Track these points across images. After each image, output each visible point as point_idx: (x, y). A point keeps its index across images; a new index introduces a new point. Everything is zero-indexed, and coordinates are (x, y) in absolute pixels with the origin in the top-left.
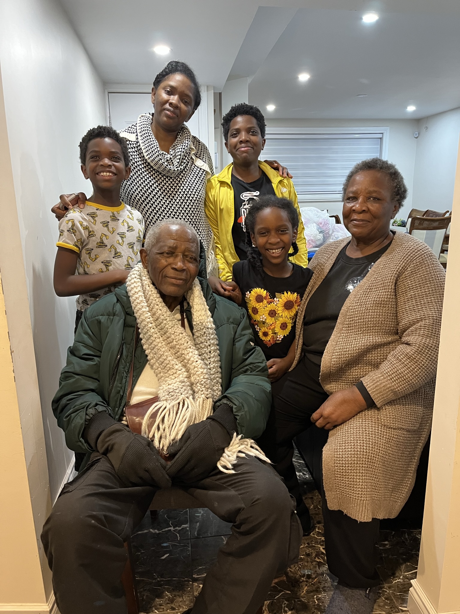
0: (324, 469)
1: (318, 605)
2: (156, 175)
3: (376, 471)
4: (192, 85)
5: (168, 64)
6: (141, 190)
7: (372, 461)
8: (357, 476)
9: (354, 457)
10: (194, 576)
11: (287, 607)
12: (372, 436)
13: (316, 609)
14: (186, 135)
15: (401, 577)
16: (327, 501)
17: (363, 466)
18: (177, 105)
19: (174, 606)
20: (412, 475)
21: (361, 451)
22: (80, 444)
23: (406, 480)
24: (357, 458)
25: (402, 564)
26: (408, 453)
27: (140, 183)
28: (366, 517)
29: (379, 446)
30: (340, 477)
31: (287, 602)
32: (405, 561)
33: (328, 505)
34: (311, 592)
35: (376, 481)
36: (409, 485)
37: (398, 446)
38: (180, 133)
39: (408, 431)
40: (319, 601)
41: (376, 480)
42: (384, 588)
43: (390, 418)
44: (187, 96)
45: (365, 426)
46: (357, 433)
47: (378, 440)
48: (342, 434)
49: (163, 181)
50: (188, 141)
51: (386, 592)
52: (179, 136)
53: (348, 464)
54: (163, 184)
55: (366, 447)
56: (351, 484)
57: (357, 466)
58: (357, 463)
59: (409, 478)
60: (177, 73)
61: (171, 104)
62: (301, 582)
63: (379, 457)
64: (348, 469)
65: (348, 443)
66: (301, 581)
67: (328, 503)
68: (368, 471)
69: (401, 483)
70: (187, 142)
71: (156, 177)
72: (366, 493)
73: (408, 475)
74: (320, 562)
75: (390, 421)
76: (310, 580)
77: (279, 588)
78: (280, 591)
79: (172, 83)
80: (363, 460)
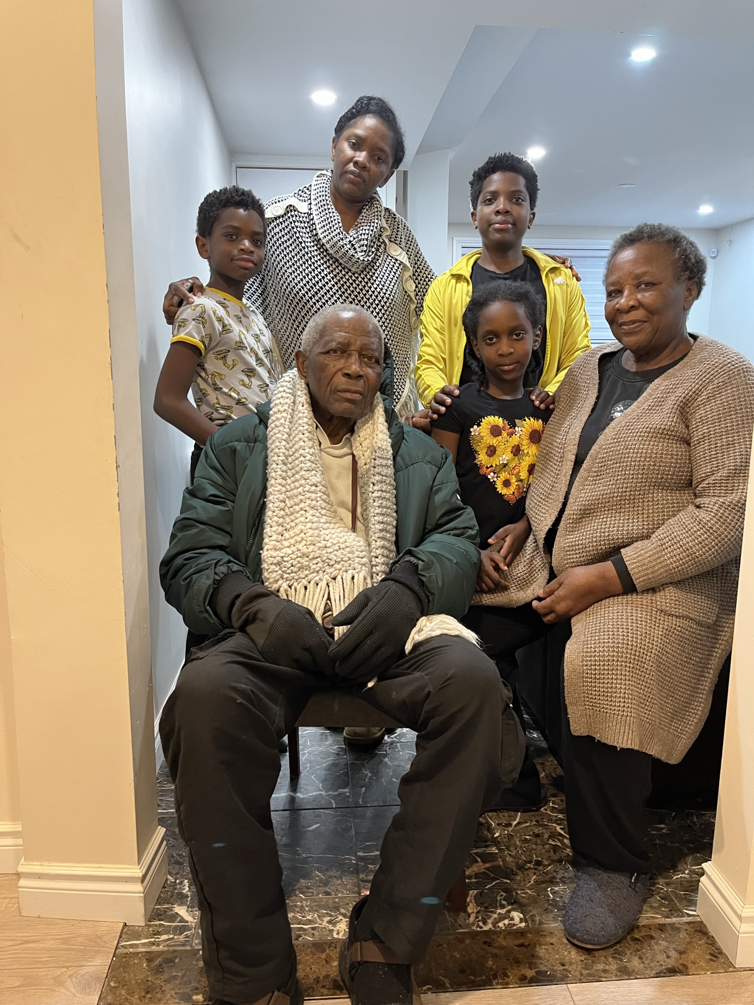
0: (566, 670)
1: (552, 900)
2: (331, 262)
3: (647, 676)
4: (390, 134)
5: (358, 101)
6: (308, 282)
7: (640, 660)
8: (616, 679)
9: (614, 651)
10: (358, 854)
11: (504, 900)
12: (641, 624)
13: (550, 904)
14: (376, 210)
15: (686, 872)
16: (571, 720)
17: (626, 666)
18: (365, 165)
19: (329, 890)
20: (704, 697)
21: (623, 643)
22: (206, 615)
23: (696, 704)
24: (618, 652)
25: (687, 855)
26: (698, 660)
27: (307, 272)
28: (629, 741)
29: (652, 638)
30: (591, 682)
31: (505, 894)
32: (693, 851)
33: (571, 728)
34: (543, 882)
35: (647, 692)
36: (699, 713)
37: (682, 644)
38: (366, 205)
39: (699, 623)
40: (556, 895)
41: (646, 690)
42: (659, 884)
43: (671, 600)
44: (381, 150)
45: (632, 609)
46: (618, 618)
47: (650, 630)
48: (595, 620)
49: (341, 271)
50: (377, 219)
51: (662, 889)
52: (365, 210)
53: (604, 661)
54: (341, 275)
55: (633, 637)
56: (608, 692)
57: (617, 665)
58: (618, 661)
59: (701, 702)
60: (368, 115)
61: (356, 164)
62: (527, 869)
63: (653, 655)
64: (604, 669)
65: (604, 631)
66: (527, 867)
67: (571, 724)
68: (635, 673)
69: (686, 707)
70: (376, 221)
71: (332, 265)
72: (630, 705)
73: (699, 697)
74: (556, 845)
75: (670, 604)
76: (541, 868)
77: (492, 875)
78: (494, 879)
79: (359, 132)
80: (626, 657)
